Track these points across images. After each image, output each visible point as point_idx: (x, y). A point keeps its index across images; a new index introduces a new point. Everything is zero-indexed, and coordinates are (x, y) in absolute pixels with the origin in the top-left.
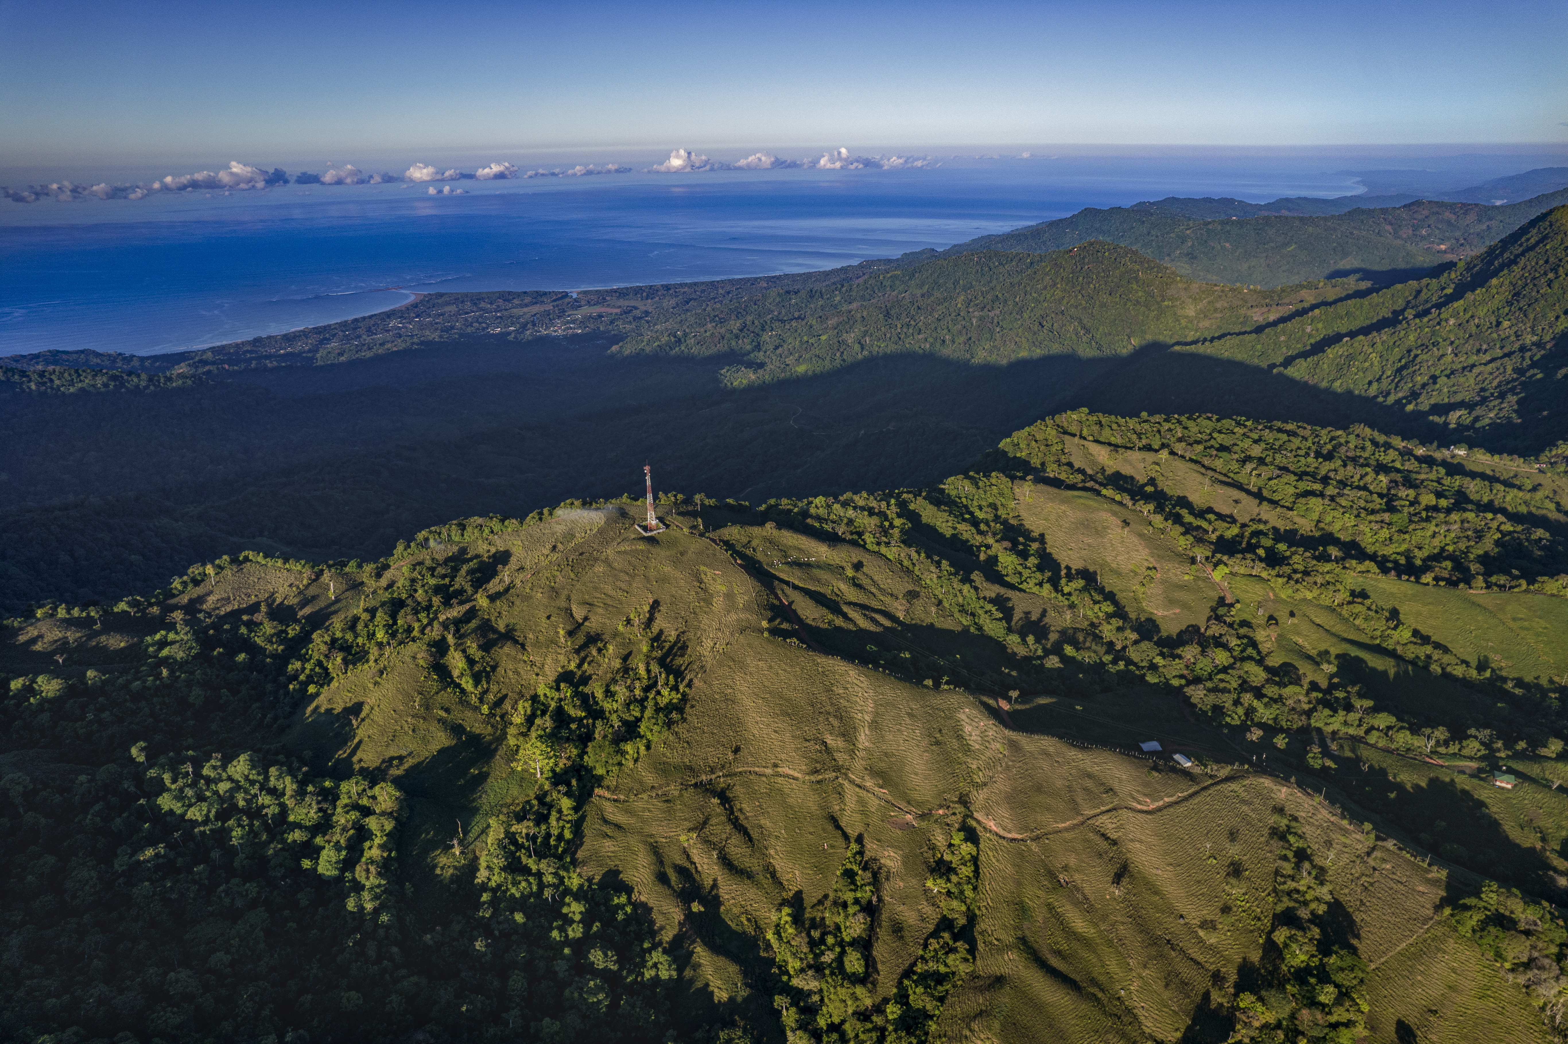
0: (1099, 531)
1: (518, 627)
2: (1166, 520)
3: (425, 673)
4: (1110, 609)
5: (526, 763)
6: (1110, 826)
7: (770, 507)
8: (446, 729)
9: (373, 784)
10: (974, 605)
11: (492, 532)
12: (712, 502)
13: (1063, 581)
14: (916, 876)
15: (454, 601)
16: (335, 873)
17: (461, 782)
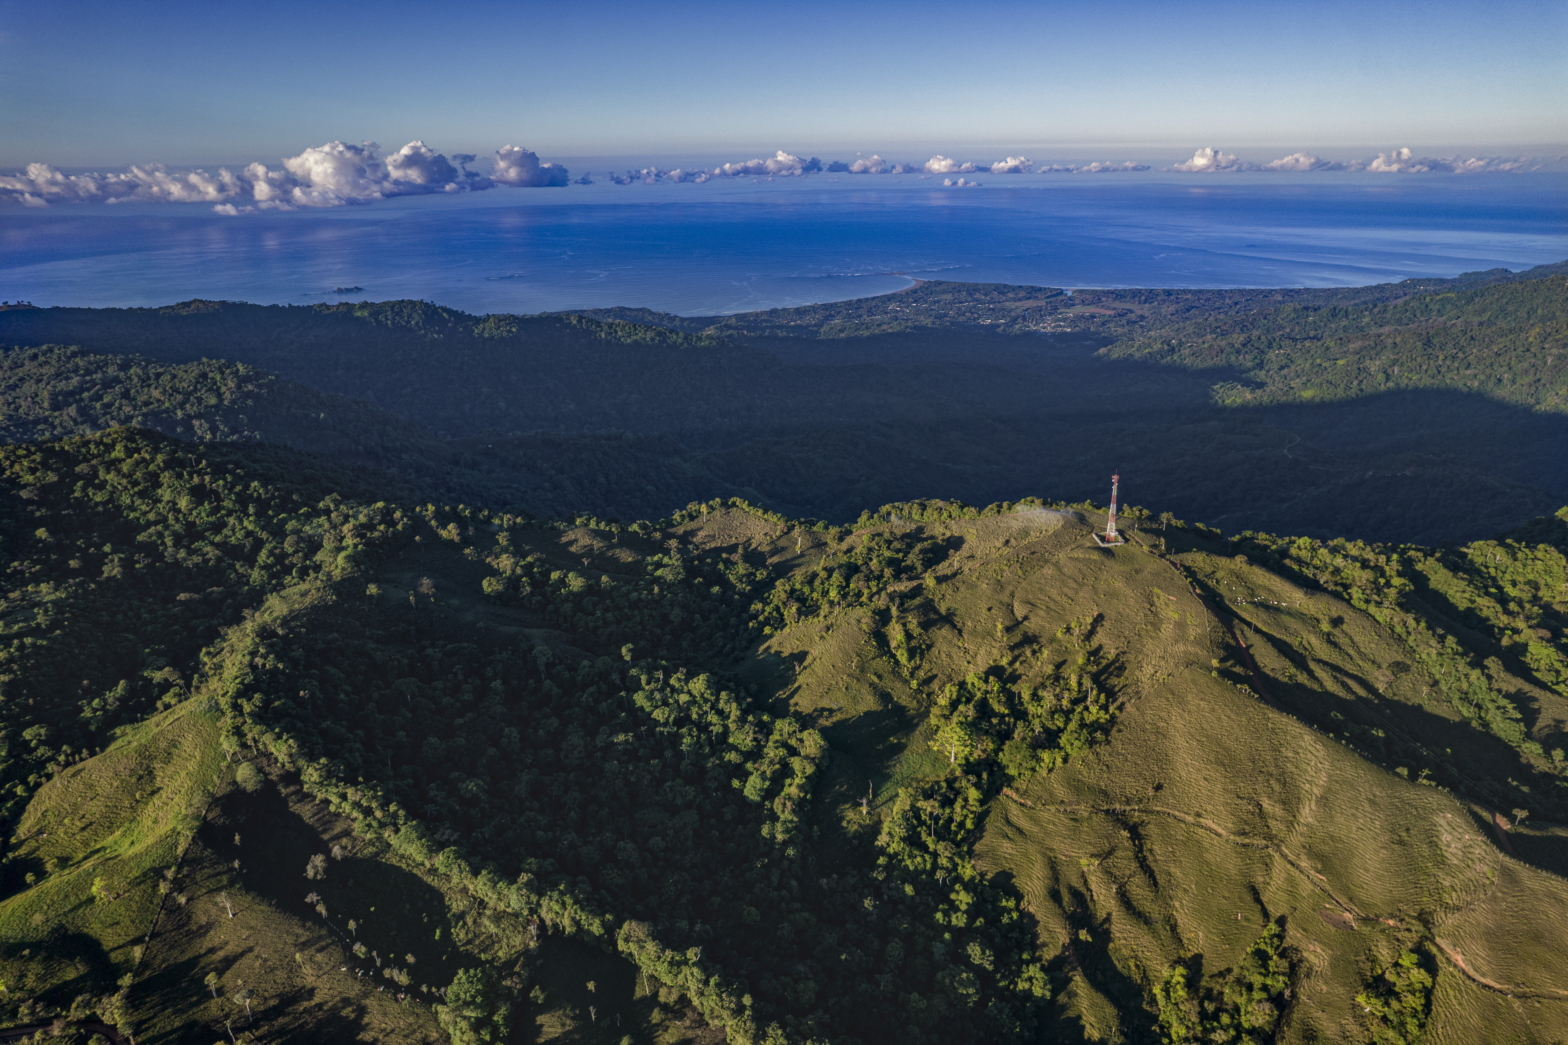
1: (958, 612)
3: (866, 638)
5: (942, 745)
7: (1245, 539)
8: (875, 694)
9: (803, 729)
10: (1483, 696)
11: (950, 516)
12: (1180, 523)
14: (1345, 985)
15: (904, 576)
16: (757, 799)
17: (880, 747)
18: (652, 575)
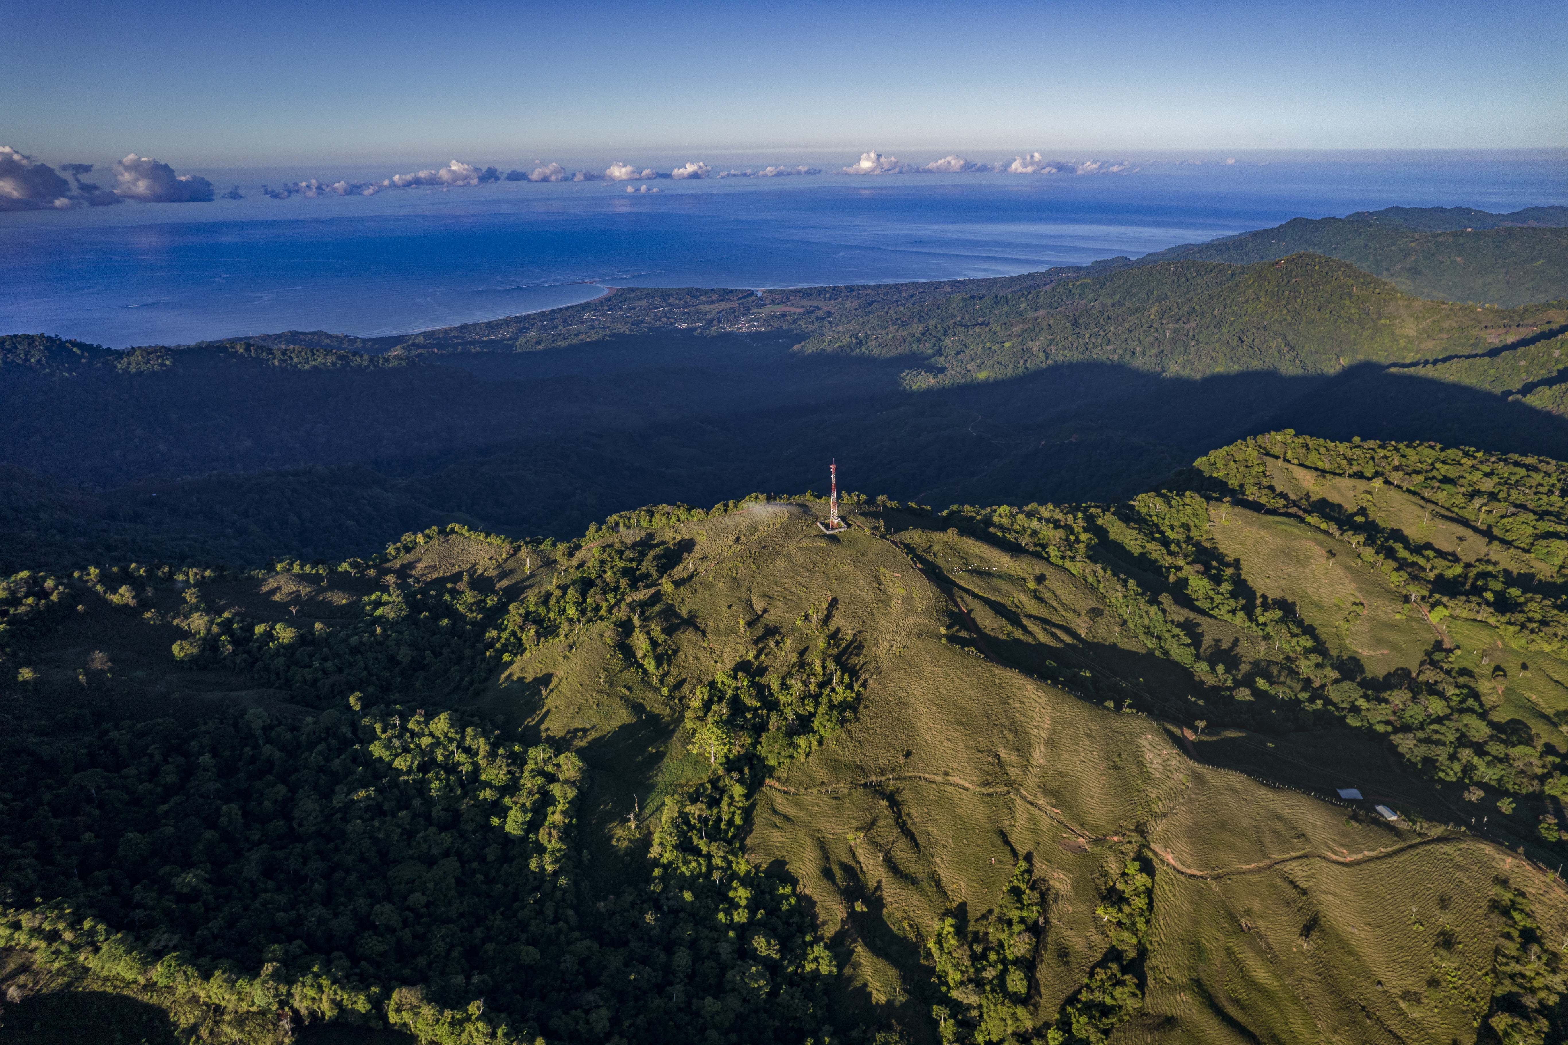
0: (1301, 561)
1: (699, 614)
2: (1377, 553)
3: (611, 652)
4: (1310, 644)
5: (701, 747)
6: (1300, 874)
7: (952, 513)
8: (627, 707)
9: (558, 752)
10: (1161, 628)
11: (679, 520)
12: (894, 504)
13: (1259, 610)
14: (1086, 901)
15: (641, 584)
16: (521, 833)
17: (640, 759)
18: (371, 615)
